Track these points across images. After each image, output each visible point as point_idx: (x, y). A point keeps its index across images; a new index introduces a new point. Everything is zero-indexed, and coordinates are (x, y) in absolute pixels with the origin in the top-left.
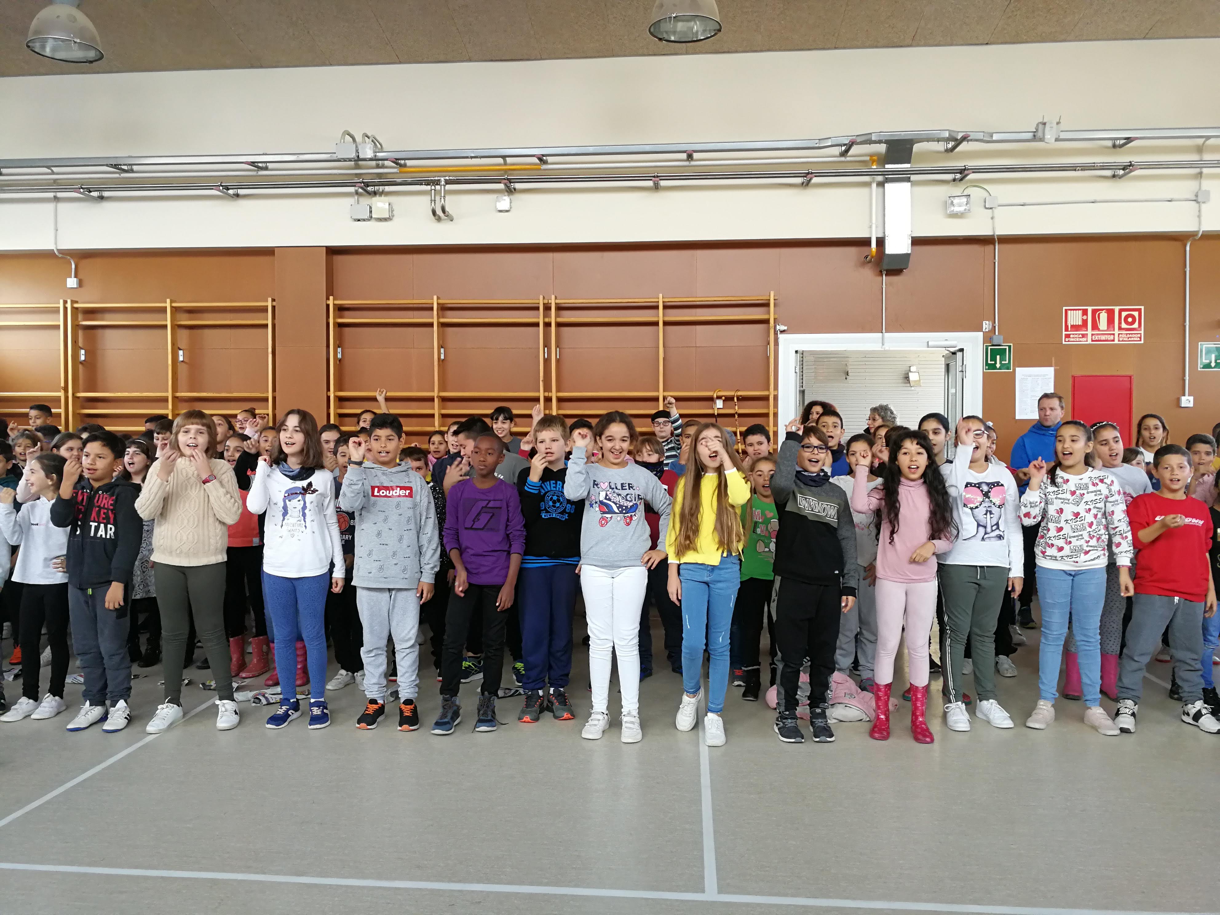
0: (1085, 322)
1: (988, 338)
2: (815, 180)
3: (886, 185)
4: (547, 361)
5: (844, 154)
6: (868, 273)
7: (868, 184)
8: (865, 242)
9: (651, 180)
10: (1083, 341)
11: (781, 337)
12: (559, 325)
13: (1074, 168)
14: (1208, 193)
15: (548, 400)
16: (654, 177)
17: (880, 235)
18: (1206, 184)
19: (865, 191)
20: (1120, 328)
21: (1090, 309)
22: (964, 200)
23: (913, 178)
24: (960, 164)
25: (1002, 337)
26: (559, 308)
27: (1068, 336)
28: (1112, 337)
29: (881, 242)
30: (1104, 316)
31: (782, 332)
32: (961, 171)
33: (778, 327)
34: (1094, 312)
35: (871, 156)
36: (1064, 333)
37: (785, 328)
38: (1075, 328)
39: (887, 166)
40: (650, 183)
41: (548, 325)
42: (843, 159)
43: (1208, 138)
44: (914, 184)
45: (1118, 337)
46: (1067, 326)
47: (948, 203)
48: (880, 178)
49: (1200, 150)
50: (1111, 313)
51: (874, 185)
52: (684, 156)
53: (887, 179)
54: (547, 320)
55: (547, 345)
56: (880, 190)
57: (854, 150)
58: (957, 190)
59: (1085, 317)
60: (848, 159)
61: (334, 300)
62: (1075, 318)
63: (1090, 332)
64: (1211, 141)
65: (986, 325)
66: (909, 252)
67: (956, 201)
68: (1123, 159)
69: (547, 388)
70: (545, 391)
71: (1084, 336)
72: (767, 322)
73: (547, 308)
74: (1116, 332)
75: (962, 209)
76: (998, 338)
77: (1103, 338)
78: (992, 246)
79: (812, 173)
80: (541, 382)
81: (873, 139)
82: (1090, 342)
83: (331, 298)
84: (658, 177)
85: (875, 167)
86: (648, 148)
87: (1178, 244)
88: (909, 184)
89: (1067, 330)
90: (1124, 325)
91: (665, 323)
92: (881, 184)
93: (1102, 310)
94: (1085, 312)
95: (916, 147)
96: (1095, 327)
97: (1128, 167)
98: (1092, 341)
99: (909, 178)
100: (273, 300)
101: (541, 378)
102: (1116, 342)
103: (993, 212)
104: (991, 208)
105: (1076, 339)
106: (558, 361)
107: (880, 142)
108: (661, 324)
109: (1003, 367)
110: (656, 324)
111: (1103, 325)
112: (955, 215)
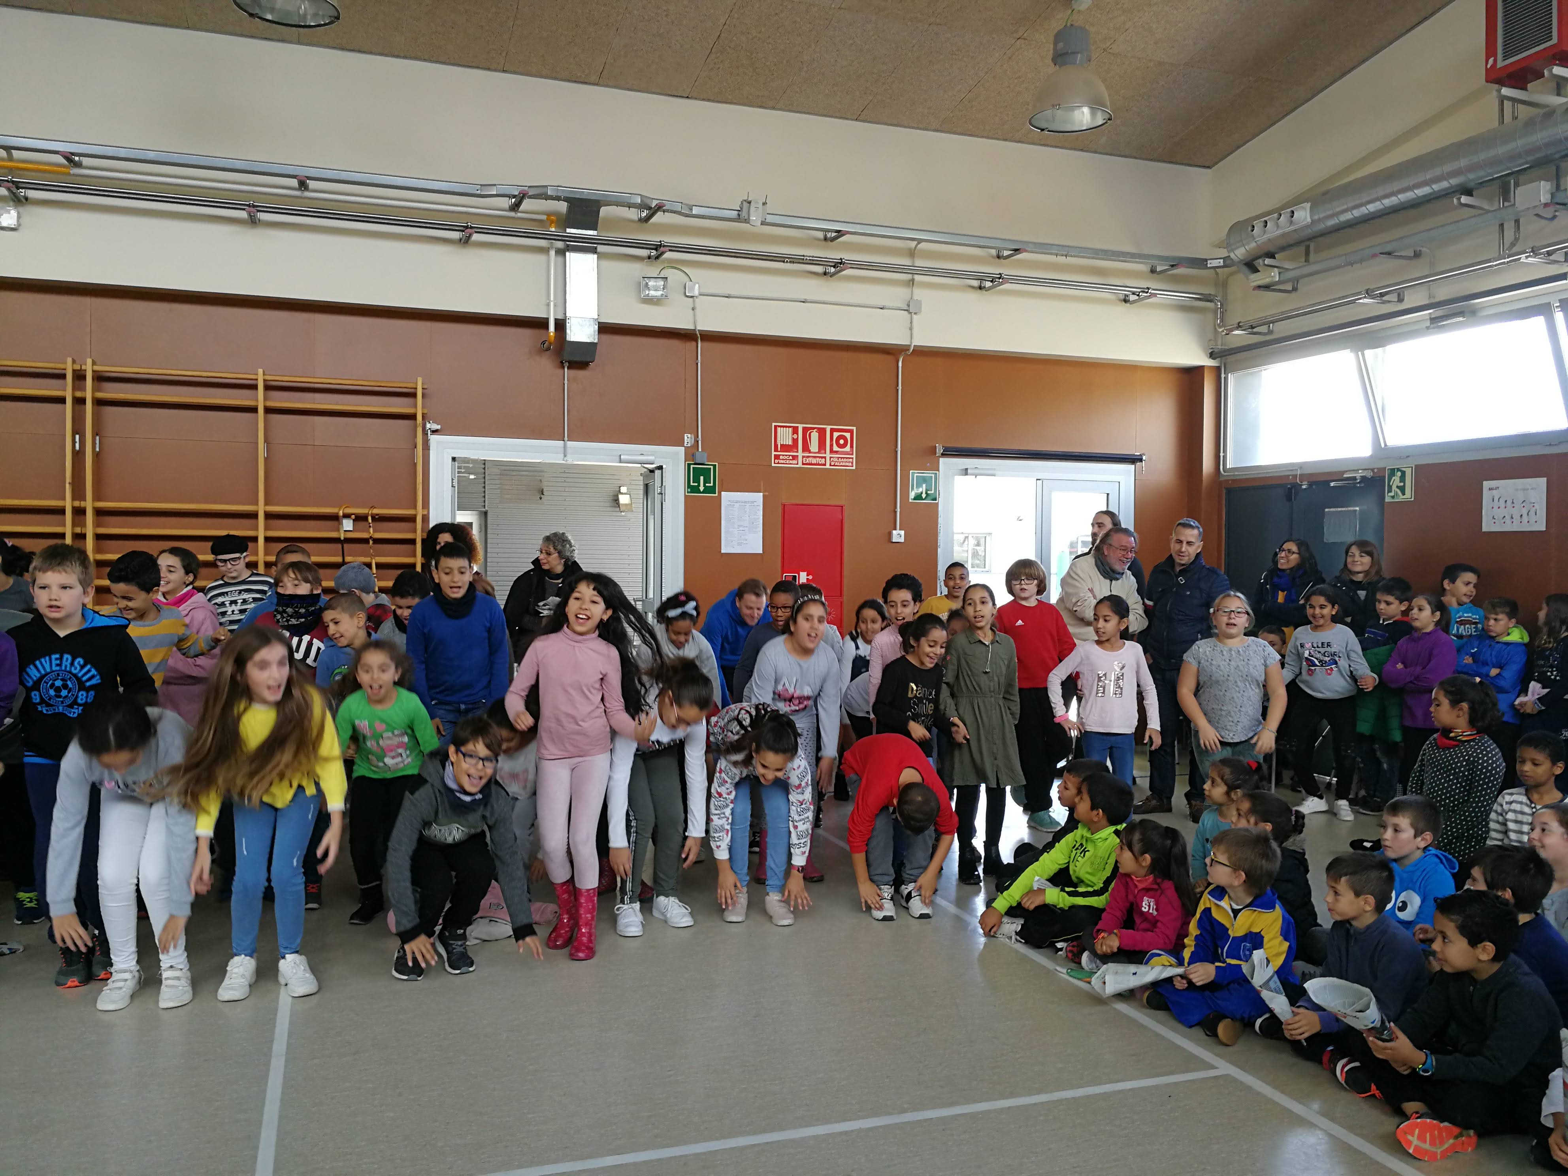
0: (795, 441)
1: (690, 455)
2: (476, 237)
3: (568, 254)
4: (78, 456)
5: (515, 207)
6: (546, 364)
7: (544, 251)
8: (541, 324)
9: (244, 209)
10: (793, 464)
11: (433, 439)
12: (99, 403)
13: (781, 259)
14: (919, 303)
15: (79, 512)
16: (249, 205)
17: (560, 317)
18: (919, 294)
19: (541, 258)
20: (832, 451)
21: (800, 427)
22: (661, 283)
23: (600, 248)
24: (655, 239)
25: (705, 455)
26: (100, 378)
27: (777, 457)
28: (823, 461)
29: (561, 325)
30: (815, 436)
31: (434, 432)
32: (657, 247)
33: (428, 426)
34: (805, 430)
35: (549, 214)
36: (774, 453)
37: (439, 427)
38: (785, 448)
39: (568, 230)
40: (243, 215)
41: (80, 402)
42: (512, 214)
43: (920, 241)
44: (601, 256)
45: (829, 461)
46: (776, 446)
47: (641, 285)
48: (560, 245)
49: (912, 253)
50: (822, 432)
51: (552, 253)
52: (294, 183)
53: (568, 246)
54: (79, 394)
55: (78, 429)
56: (560, 259)
57: (526, 205)
58: (653, 271)
59: (795, 436)
60: (519, 215)
62: (785, 436)
63: (800, 454)
64: (923, 246)
65: (688, 439)
66: (596, 341)
67: (651, 283)
68: (835, 255)
69: (78, 495)
70: (73, 499)
71: (795, 458)
72: (413, 417)
73: (80, 377)
74: (828, 455)
75: (659, 293)
76: (701, 456)
77: (814, 461)
78: (694, 343)
79: (472, 228)
80: (67, 486)
81: (549, 193)
82: (800, 465)
84: (254, 206)
85: (553, 229)
86: (239, 165)
87: (890, 358)
88: (596, 256)
89: (776, 450)
90: (835, 448)
92: (561, 253)
93: (814, 428)
94: (795, 430)
95: (604, 211)
96: (806, 448)
97: (839, 265)
98: (803, 464)
99: (596, 248)
101: (68, 479)
102: (828, 466)
103: (694, 301)
104: (692, 297)
105: (785, 462)
106: (97, 456)
107: (558, 198)
108: (261, 410)
109: (707, 490)
110: (254, 410)
111: (814, 446)
112: (650, 301)
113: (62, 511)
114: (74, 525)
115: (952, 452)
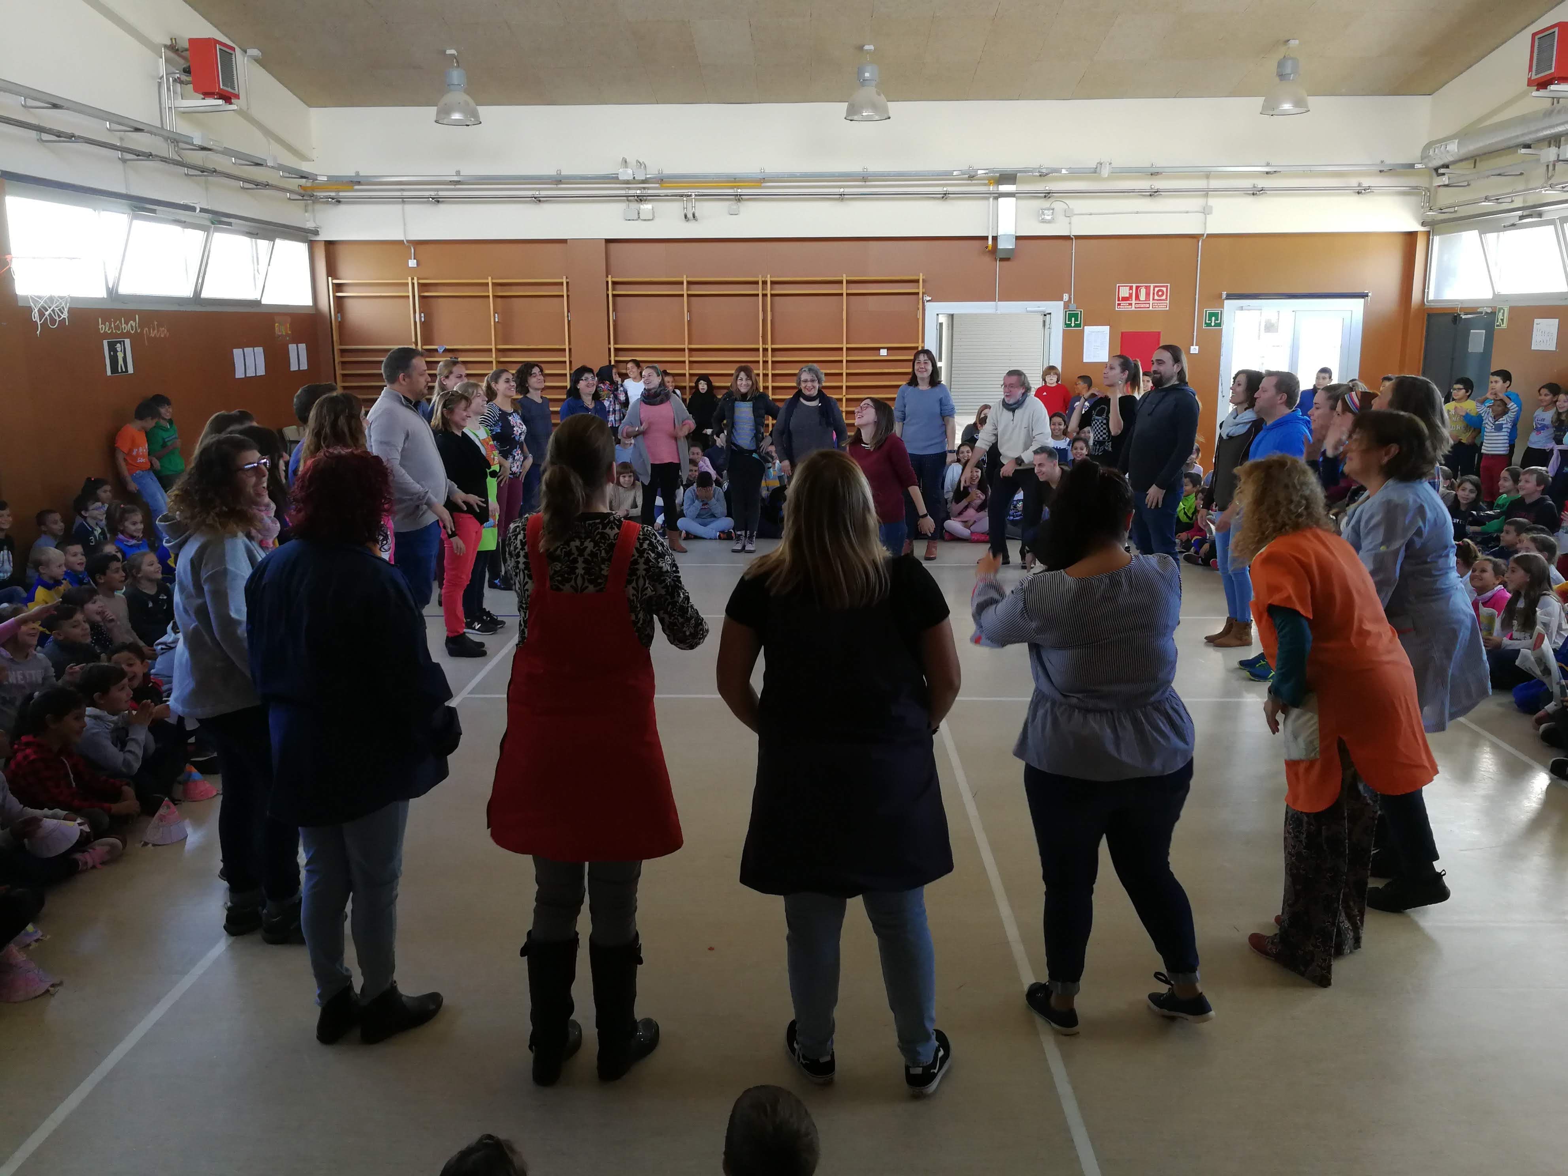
0: (1131, 295)
1: (1066, 305)
2: (950, 196)
3: (999, 199)
4: (765, 322)
5: (970, 178)
6: (987, 259)
7: (986, 198)
8: (985, 239)
9: (838, 194)
10: (1129, 308)
11: (927, 305)
12: (772, 295)
13: (1122, 192)
14: (1211, 207)
15: (765, 350)
17: (995, 235)
18: (1211, 203)
19: (985, 202)
20: (1153, 299)
21: (1134, 286)
22: (1051, 210)
23: (1017, 195)
25: (1075, 305)
26: (773, 283)
27: (1119, 304)
28: (1148, 306)
29: (995, 238)
30: (1143, 291)
31: (928, 301)
33: (925, 298)
34: (1137, 287)
35: (989, 180)
36: (1117, 302)
37: (930, 298)
38: (1124, 299)
39: (999, 188)
41: (765, 295)
42: (969, 182)
43: (1210, 172)
44: (1017, 199)
45: (1152, 305)
46: (1119, 298)
47: (1040, 212)
48: (995, 194)
49: (1207, 179)
50: (1148, 288)
51: (991, 199)
52: (861, 179)
53: (998, 196)
54: (764, 292)
55: (764, 309)
56: (995, 201)
57: (977, 176)
58: (1045, 204)
59: (1131, 291)
60: (972, 183)
61: (612, 277)
62: (1124, 292)
63: (1134, 302)
64: (1213, 173)
65: (1066, 297)
66: (1014, 246)
67: (1046, 212)
68: (1157, 184)
69: (765, 342)
70: (763, 344)
71: (1130, 304)
72: (918, 294)
73: (764, 283)
75: (1050, 217)
76: (1073, 306)
77: (1142, 306)
78: (1070, 242)
79: (947, 192)
80: (760, 338)
82: (1133, 309)
83: (610, 276)
84: (842, 193)
85: (990, 188)
86: (836, 174)
87: (1195, 240)
88: (1014, 199)
89: (1119, 300)
90: (1156, 297)
91: (848, 294)
92: (996, 198)
93: (1142, 286)
94: (1131, 288)
95: (1020, 176)
96: (1137, 298)
97: (1157, 192)
98: (1135, 308)
99: (1014, 195)
100: (567, 278)
101: (761, 335)
102: (1151, 308)
103: (1070, 219)
104: (1069, 217)
105: (1124, 307)
106: (772, 322)
107: (994, 172)
108: (845, 295)
109: (1076, 326)
110: (842, 294)
111: (1142, 297)
112: (1044, 221)
113: (758, 350)
114: (763, 357)
115: (1230, 297)
